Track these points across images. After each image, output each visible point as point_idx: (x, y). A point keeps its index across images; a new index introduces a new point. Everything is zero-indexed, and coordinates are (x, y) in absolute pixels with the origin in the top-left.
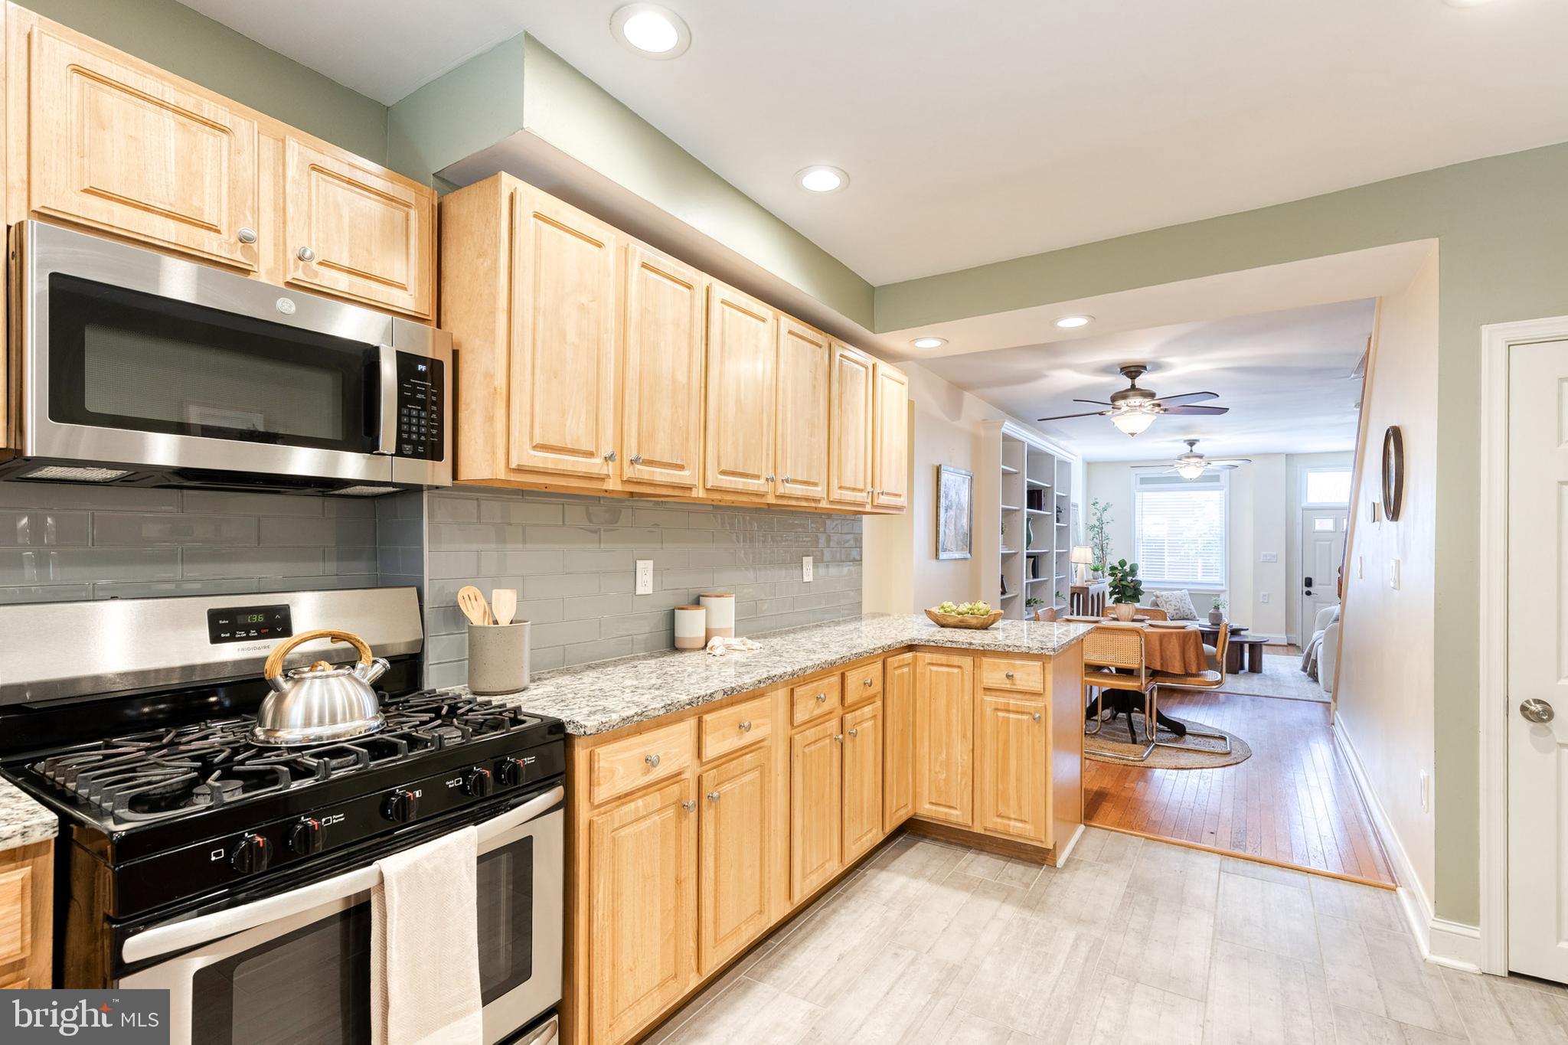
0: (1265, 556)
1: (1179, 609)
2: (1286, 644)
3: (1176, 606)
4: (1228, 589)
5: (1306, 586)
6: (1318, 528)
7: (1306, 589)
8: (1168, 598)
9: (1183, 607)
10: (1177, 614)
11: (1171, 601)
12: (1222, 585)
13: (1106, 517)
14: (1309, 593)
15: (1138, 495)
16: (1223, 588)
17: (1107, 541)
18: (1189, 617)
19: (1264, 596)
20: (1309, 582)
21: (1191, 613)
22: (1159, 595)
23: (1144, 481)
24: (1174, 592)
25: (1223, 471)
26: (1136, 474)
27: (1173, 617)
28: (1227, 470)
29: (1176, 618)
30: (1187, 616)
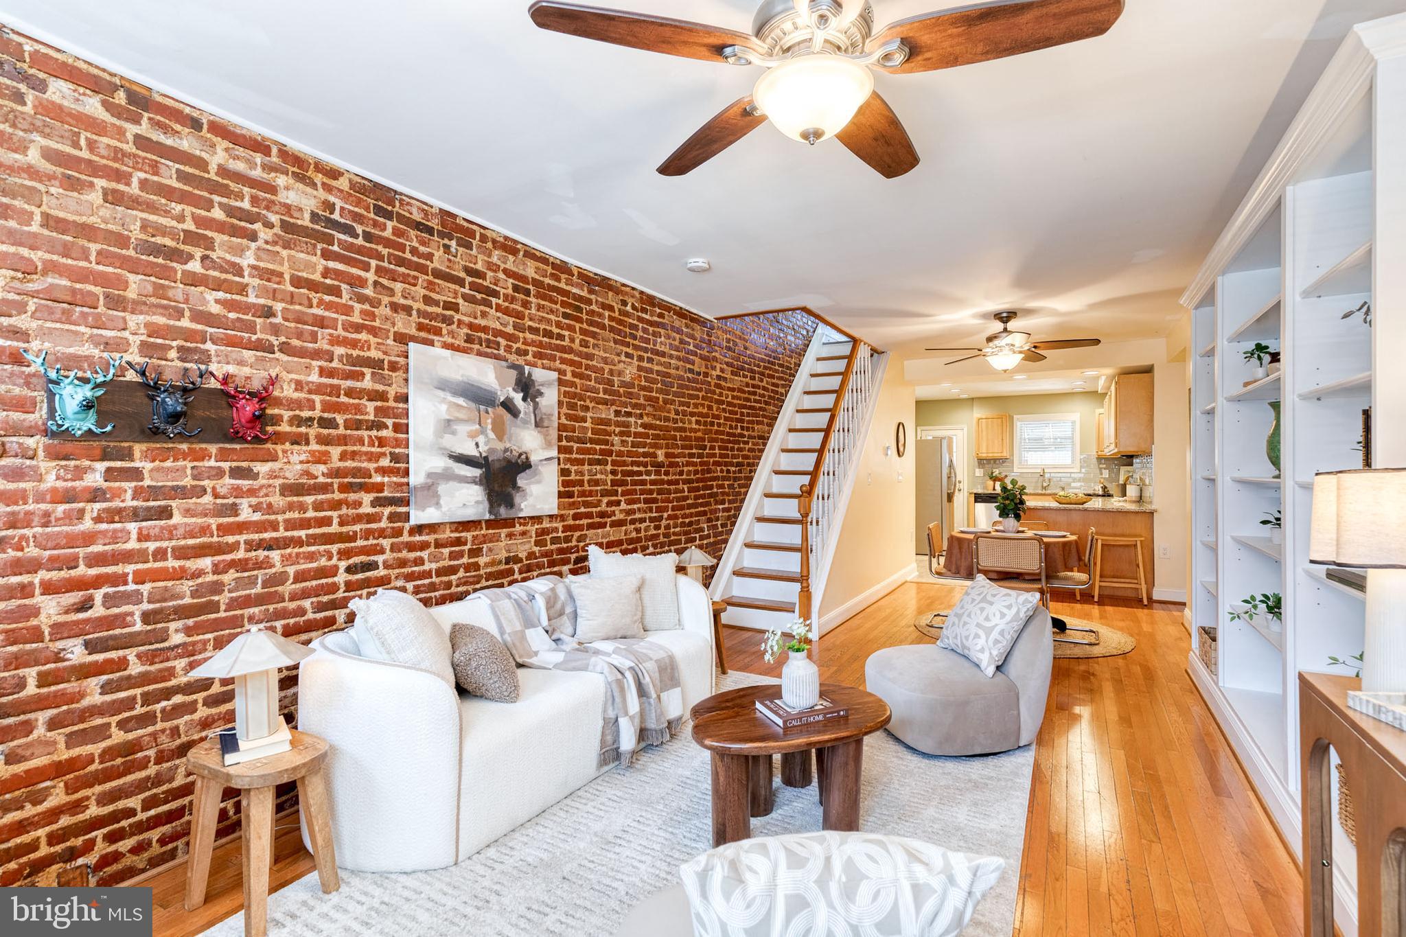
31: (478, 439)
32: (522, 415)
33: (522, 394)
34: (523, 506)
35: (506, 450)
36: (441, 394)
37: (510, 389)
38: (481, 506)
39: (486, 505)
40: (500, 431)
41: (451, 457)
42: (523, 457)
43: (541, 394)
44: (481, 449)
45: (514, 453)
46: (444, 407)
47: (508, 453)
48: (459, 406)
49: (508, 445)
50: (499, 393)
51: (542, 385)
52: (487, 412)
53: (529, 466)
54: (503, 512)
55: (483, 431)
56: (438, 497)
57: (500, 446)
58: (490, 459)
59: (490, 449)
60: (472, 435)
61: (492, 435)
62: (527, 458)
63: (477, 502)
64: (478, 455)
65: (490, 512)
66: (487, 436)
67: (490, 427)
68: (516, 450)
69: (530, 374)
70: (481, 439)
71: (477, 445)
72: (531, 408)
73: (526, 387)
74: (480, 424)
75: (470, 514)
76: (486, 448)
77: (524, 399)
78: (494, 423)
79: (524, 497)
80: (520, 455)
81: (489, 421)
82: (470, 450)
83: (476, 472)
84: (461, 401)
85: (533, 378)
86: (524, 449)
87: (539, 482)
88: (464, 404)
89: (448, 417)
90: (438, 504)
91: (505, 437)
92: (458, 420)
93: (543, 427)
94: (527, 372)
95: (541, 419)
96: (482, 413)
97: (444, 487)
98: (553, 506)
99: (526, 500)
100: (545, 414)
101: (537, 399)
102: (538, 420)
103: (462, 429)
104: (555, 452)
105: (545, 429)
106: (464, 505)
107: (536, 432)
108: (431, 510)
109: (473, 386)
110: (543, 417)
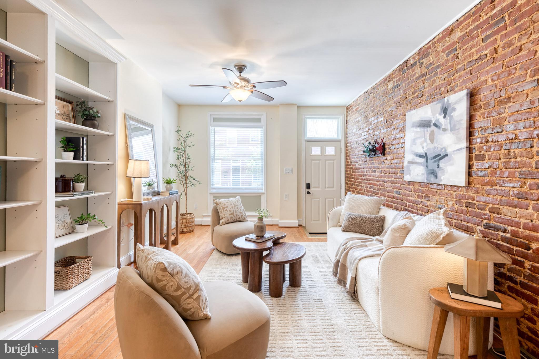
0: (286, 170)
1: (233, 214)
2: (298, 226)
3: (230, 211)
4: (266, 192)
5: (307, 188)
6: (313, 153)
7: (307, 190)
8: (225, 205)
9: (236, 212)
10: (231, 218)
11: (227, 207)
12: (262, 189)
13: (188, 143)
14: (308, 193)
15: (212, 129)
16: (263, 191)
17: (189, 160)
18: (241, 219)
19: (286, 195)
20: (308, 186)
21: (242, 216)
22: (218, 202)
23: (216, 120)
24: (231, 199)
25: (263, 115)
26: (211, 115)
27: (228, 220)
28: (265, 115)
29: (230, 221)
30: (239, 218)
31: (423, 145)
32: (443, 127)
33: (443, 115)
34: (442, 178)
35: (435, 148)
36: (412, 129)
37: (438, 115)
39: (425, 176)
40: (432, 138)
41: (414, 154)
42: (443, 150)
43: (454, 109)
44: (424, 149)
45: (439, 149)
46: (413, 134)
47: (436, 150)
48: (417, 132)
49: (436, 145)
50: (432, 119)
51: (456, 103)
53: (446, 155)
54: (433, 180)
55: (425, 141)
56: (410, 171)
57: (432, 146)
58: (428, 154)
60: (421, 144)
61: (429, 141)
62: (445, 151)
63: (422, 174)
64: (423, 152)
65: (427, 180)
66: (427, 142)
67: (428, 138)
68: (440, 147)
69: (448, 101)
70: (425, 145)
71: (423, 148)
72: (448, 121)
73: (445, 111)
74: (424, 138)
75: (420, 179)
76: (426, 148)
77: (444, 117)
78: (430, 136)
79: (443, 173)
80: (442, 149)
81: (428, 135)
82: (421, 151)
83: (423, 160)
84: (418, 129)
85: (450, 102)
86: (444, 146)
87: (452, 164)
89: (414, 138)
90: (410, 174)
91: (435, 141)
92: (418, 138)
93: (456, 130)
94: (446, 101)
95: (455, 125)
96: (426, 132)
97: (412, 167)
98: (461, 180)
99: (444, 175)
100: (457, 121)
101: (452, 114)
102: (452, 127)
103: (418, 141)
104: (464, 144)
105: (457, 131)
106: (418, 175)
107: (451, 134)
108: (408, 176)
109: (422, 120)
110: (456, 123)
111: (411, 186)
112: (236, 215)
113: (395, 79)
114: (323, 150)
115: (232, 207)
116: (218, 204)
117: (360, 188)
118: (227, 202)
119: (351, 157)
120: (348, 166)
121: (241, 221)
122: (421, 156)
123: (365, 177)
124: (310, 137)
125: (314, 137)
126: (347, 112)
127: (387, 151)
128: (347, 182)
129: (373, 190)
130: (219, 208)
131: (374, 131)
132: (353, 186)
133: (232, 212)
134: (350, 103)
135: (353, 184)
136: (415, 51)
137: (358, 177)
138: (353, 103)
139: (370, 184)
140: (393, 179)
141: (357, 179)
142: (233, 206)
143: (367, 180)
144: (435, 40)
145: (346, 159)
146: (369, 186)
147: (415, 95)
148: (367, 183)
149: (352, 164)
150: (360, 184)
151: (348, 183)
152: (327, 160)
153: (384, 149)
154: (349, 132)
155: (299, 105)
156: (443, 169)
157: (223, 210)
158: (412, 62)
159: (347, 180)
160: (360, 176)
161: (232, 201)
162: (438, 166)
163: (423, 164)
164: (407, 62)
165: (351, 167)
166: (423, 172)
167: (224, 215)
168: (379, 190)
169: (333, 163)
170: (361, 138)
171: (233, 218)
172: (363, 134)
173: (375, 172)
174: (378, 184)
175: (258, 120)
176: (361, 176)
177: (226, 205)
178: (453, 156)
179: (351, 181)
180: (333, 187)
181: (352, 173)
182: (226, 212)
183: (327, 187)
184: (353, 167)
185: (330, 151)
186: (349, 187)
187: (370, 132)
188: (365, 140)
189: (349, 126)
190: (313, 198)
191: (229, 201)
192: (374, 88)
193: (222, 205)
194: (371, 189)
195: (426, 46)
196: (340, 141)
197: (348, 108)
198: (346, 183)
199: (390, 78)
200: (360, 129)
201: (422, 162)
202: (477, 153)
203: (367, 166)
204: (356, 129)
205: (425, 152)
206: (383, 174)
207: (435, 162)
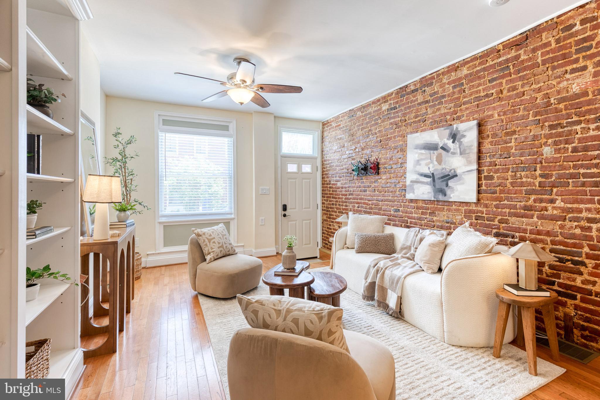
0: (263, 190)
1: (222, 246)
2: (275, 254)
3: (219, 243)
4: (236, 217)
5: (283, 210)
6: (289, 170)
7: (283, 213)
8: (210, 235)
9: (225, 244)
10: (221, 251)
11: (214, 238)
12: (231, 214)
13: (129, 152)
14: (285, 216)
15: (162, 135)
18: (231, 252)
19: (262, 220)
20: (285, 208)
21: (232, 248)
22: (200, 233)
23: (166, 122)
24: (215, 227)
25: (232, 122)
26: (159, 115)
27: (218, 255)
28: (235, 122)
29: (220, 255)
30: (229, 251)
31: (429, 166)
32: (452, 151)
33: (452, 140)
34: (452, 196)
35: (443, 169)
36: (416, 150)
37: (445, 140)
38: (430, 194)
39: (433, 194)
40: (439, 160)
41: (418, 174)
42: (453, 171)
43: (464, 136)
44: (430, 170)
45: (447, 170)
46: (417, 155)
47: (444, 170)
48: (422, 153)
49: (444, 166)
50: (440, 143)
51: (465, 131)
52: (434, 153)
53: (456, 176)
54: (441, 197)
55: (432, 162)
56: (414, 189)
57: (439, 167)
58: (435, 174)
59: (434, 169)
60: (427, 165)
61: (436, 163)
62: (455, 172)
63: (428, 192)
64: (429, 172)
65: (434, 198)
66: (433, 164)
67: (435, 159)
68: (448, 168)
69: (457, 128)
70: (431, 166)
71: (429, 168)
72: (458, 146)
73: (454, 137)
74: (430, 159)
75: (426, 197)
76: (433, 169)
77: (453, 142)
78: (437, 157)
79: (453, 191)
80: (451, 170)
81: (435, 157)
82: (426, 171)
83: (429, 180)
84: (423, 151)
85: (459, 129)
86: (453, 167)
87: (463, 184)
88: (424, 152)
89: (418, 159)
90: (414, 193)
91: (443, 163)
92: (422, 159)
93: (465, 154)
94: (455, 128)
95: (465, 150)
96: (432, 154)
97: (416, 186)
98: (472, 197)
99: (454, 193)
100: (467, 147)
101: (461, 140)
102: (462, 151)
103: (423, 163)
104: (475, 167)
105: (467, 155)
106: (423, 193)
107: (461, 157)
108: (411, 194)
109: (428, 143)
110: (466, 148)
111: (414, 203)
112: (226, 247)
113: (392, 102)
114: (299, 168)
115: (220, 238)
116: (201, 236)
117: (344, 207)
118: (213, 232)
119: (330, 176)
120: (325, 185)
121: (231, 254)
122: (426, 176)
123: (350, 197)
124: (285, 152)
125: (289, 152)
126: (323, 128)
127: (382, 170)
128: (324, 201)
129: (362, 209)
130: (203, 241)
131: (363, 149)
132: (334, 206)
133: (221, 245)
134: (328, 119)
135: (333, 204)
136: (418, 78)
137: (341, 196)
138: (332, 120)
139: (358, 203)
140: (390, 198)
141: (339, 198)
142: (221, 236)
143: (354, 199)
144: (440, 72)
145: (323, 178)
146: (357, 205)
147: (416, 120)
148: (354, 202)
149: (332, 182)
150: (344, 204)
151: (326, 202)
152: (303, 179)
153: (378, 169)
154: (326, 149)
155: (277, 115)
156: (452, 188)
157: (210, 242)
158: (412, 88)
159: (325, 200)
160: (343, 195)
161: (217, 229)
162: (447, 185)
163: (429, 183)
164: (407, 86)
165: (331, 186)
166: (430, 191)
167: (212, 248)
168: (371, 208)
169: (310, 181)
170: (345, 156)
171: (223, 252)
172: (347, 152)
173: (365, 191)
174: (370, 202)
175: (226, 128)
176: (346, 195)
177: (213, 236)
178: (463, 176)
179: (330, 201)
180: (310, 208)
181: (331, 192)
182: (214, 244)
183: (304, 208)
184: (334, 186)
185: (307, 168)
186: (328, 208)
187: (357, 150)
188: (350, 159)
189: (326, 143)
190: (290, 221)
191: (214, 230)
192: (363, 108)
193: (207, 236)
194: (360, 209)
195: (430, 76)
196: (316, 158)
197: (325, 124)
198: (323, 203)
199: (385, 99)
200: (344, 147)
201: (428, 182)
202: (486, 174)
203: (353, 185)
204: (337, 147)
205: (432, 172)
206: (377, 193)
207: (443, 181)
